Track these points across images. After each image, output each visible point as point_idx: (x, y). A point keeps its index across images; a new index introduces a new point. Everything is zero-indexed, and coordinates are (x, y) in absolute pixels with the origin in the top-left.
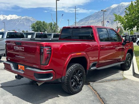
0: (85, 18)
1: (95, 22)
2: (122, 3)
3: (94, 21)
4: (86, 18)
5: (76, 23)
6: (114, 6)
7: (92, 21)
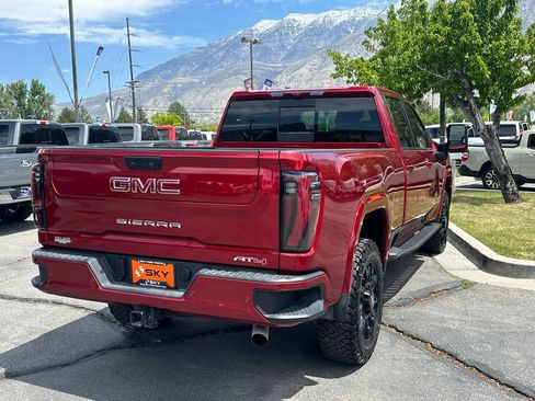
0: (160, 66)
1: (201, 82)
2: (291, 16)
3: (197, 81)
4: (163, 67)
5: (135, 84)
6: (265, 25)
7: (187, 79)
